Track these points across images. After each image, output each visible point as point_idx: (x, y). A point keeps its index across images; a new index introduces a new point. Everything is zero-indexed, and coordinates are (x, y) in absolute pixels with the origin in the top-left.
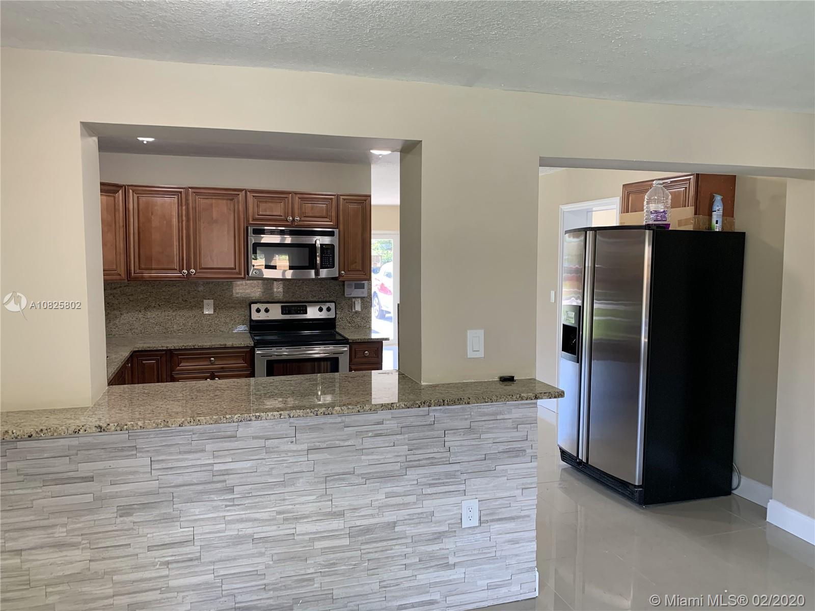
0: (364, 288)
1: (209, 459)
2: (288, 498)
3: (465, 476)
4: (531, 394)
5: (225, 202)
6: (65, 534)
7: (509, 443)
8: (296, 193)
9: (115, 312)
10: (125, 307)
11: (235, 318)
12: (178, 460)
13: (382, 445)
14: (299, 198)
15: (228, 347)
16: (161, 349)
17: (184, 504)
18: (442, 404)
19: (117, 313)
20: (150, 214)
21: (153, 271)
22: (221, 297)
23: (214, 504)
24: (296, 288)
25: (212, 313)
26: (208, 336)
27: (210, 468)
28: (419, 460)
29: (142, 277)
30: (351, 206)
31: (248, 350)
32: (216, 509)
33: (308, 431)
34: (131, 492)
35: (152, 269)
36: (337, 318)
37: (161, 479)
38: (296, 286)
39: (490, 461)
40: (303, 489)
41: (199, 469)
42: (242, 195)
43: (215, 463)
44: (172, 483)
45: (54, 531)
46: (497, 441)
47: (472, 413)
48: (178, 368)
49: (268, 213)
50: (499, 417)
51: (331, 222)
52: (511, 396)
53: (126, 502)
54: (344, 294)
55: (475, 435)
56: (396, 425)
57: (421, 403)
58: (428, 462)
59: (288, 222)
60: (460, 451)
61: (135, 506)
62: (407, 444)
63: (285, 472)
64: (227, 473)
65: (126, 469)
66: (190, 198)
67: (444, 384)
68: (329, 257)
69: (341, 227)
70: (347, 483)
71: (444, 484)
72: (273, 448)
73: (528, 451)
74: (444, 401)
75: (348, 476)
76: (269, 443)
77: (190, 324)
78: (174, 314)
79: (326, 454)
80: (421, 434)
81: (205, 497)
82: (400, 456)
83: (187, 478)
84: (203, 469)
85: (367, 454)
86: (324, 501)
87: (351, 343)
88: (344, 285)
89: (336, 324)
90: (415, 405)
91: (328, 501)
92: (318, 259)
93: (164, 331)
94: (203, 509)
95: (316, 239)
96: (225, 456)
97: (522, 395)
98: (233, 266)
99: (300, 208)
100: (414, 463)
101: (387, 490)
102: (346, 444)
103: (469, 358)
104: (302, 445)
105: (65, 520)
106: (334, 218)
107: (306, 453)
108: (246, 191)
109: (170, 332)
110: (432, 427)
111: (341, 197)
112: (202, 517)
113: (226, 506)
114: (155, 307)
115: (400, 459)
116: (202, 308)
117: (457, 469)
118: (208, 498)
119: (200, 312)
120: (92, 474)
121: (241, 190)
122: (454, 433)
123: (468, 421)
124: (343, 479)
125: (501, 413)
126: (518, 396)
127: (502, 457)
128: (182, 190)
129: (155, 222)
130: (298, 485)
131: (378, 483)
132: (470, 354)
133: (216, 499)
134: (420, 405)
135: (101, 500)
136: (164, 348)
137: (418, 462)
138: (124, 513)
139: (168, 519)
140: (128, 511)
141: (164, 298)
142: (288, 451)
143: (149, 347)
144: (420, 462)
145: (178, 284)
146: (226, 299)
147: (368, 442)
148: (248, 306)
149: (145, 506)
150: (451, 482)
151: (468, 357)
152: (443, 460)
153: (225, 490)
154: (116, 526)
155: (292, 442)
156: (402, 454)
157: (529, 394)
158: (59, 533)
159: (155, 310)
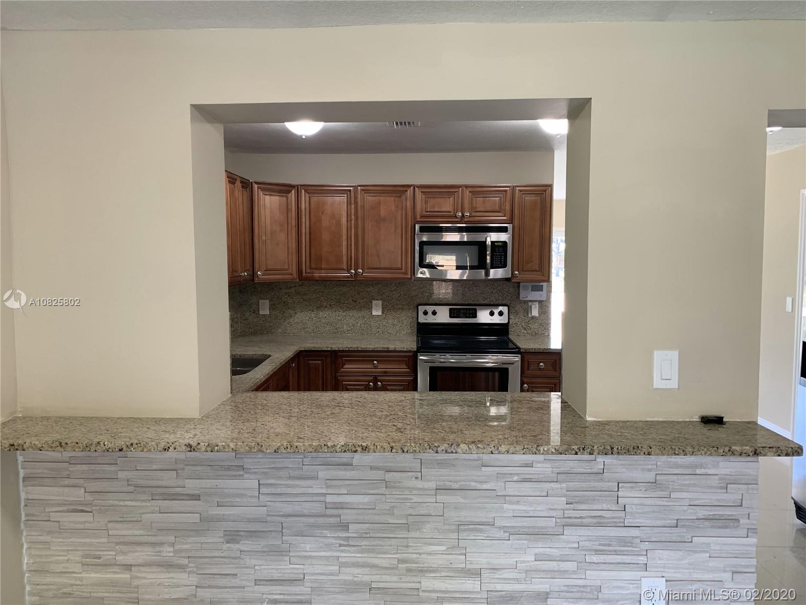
0: (542, 291)
1: (322, 488)
2: (412, 544)
3: (646, 545)
4: (748, 448)
5: (392, 199)
6: (172, 554)
7: (713, 508)
8: (467, 187)
9: (290, 311)
10: (299, 306)
11: (402, 321)
12: (288, 486)
13: (531, 494)
14: (470, 192)
15: (391, 351)
16: (326, 349)
17: (294, 537)
18: (610, 452)
19: (292, 312)
20: (321, 214)
21: (323, 271)
22: (389, 298)
23: (327, 541)
24: (466, 289)
25: (381, 314)
26: (375, 337)
27: (322, 498)
28: (581, 518)
29: (313, 277)
30: (528, 198)
31: (412, 354)
32: (329, 547)
33: (436, 467)
34: (238, 516)
35: (321, 269)
36: (511, 323)
37: (269, 506)
38: (465, 287)
39: (685, 530)
40: (430, 537)
41: (310, 499)
42: (410, 192)
43: (328, 494)
44: (281, 511)
45: (162, 549)
46: (696, 503)
47: (658, 463)
48: (342, 369)
49: (436, 209)
50: (698, 471)
51: (504, 216)
52: (715, 449)
53: (233, 527)
54: (519, 297)
55: (663, 493)
56: (551, 469)
57: (579, 449)
58: (595, 521)
59: (457, 218)
60: (640, 511)
61: (242, 533)
62: (565, 496)
63: (408, 513)
64: (341, 506)
65: (232, 491)
66: (359, 196)
67: (618, 422)
68: (501, 255)
69: (516, 222)
70: (485, 535)
71: (616, 553)
72: (394, 482)
73: (742, 521)
74: (612, 448)
75: (487, 527)
76: (389, 476)
77: (359, 325)
78: (344, 314)
79: (459, 497)
80: (584, 485)
81: (317, 532)
82: (555, 510)
83: (297, 508)
84: (315, 499)
85: (511, 503)
86: (455, 554)
87: (523, 352)
88: (519, 287)
89: (510, 330)
90: (570, 451)
91: (461, 554)
92: (488, 258)
93: (335, 331)
94: (314, 546)
95: (486, 236)
96: (339, 487)
97: (734, 448)
98: (399, 266)
99: (471, 202)
100: (574, 520)
101: (537, 550)
102: (485, 486)
103: (655, 389)
104: (429, 483)
105: (172, 539)
106: (508, 213)
107: (433, 492)
108: (414, 186)
109: (340, 333)
110: (600, 476)
111: (518, 188)
112: (313, 554)
113: (340, 545)
114: (326, 307)
115: (555, 514)
116: (370, 309)
117: (634, 535)
118: (321, 533)
119: (369, 313)
120: (198, 492)
121: (409, 186)
122: (632, 487)
123: (652, 474)
124: (481, 531)
125: (701, 466)
126: (727, 449)
127: (701, 526)
128: (351, 188)
129: (325, 222)
130: (425, 530)
131: (525, 540)
132: (658, 383)
133: (329, 535)
134: (577, 451)
135: (207, 521)
136: (329, 349)
137: (580, 520)
138: (231, 539)
139: (278, 552)
140: (235, 537)
141: (335, 298)
142: (413, 488)
143: (314, 348)
144: (583, 520)
145: (349, 284)
146: (394, 300)
147: (512, 489)
148: (416, 308)
149: (252, 534)
150: (627, 551)
151: (655, 387)
152: (614, 520)
153: (339, 526)
154: (222, 553)
155: (417, 478)
156: (559, 507)
157: (744, 448)
158: (167, 552)
159: (326, 310)
